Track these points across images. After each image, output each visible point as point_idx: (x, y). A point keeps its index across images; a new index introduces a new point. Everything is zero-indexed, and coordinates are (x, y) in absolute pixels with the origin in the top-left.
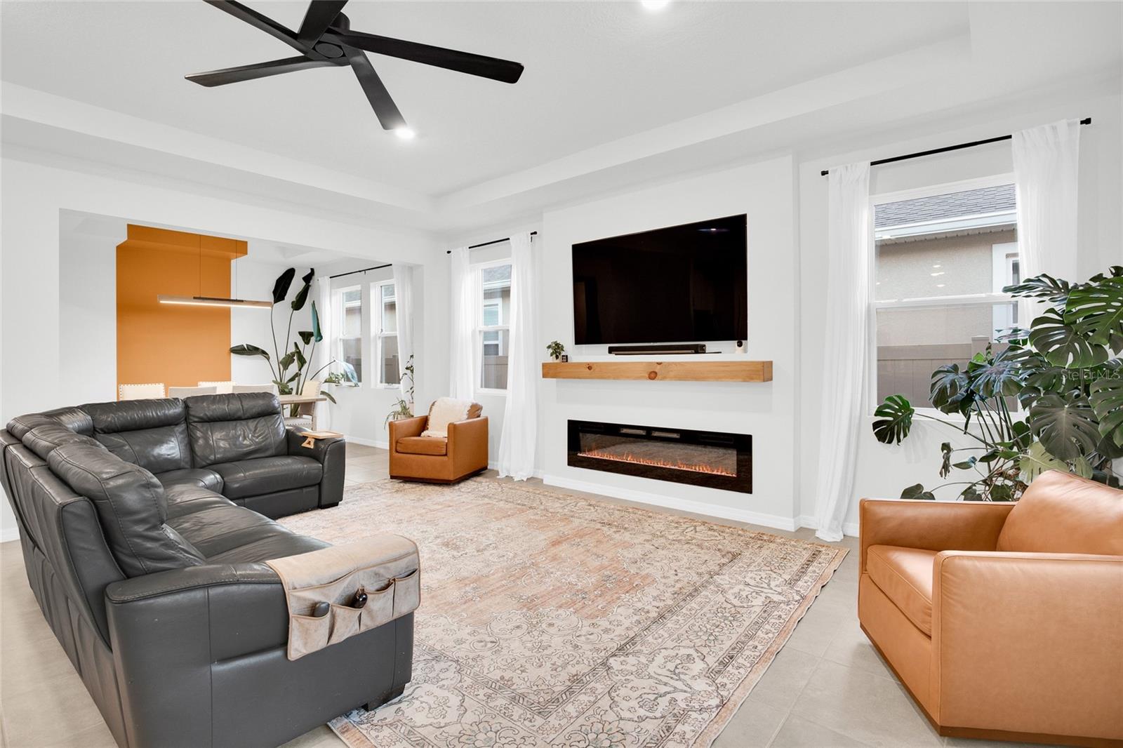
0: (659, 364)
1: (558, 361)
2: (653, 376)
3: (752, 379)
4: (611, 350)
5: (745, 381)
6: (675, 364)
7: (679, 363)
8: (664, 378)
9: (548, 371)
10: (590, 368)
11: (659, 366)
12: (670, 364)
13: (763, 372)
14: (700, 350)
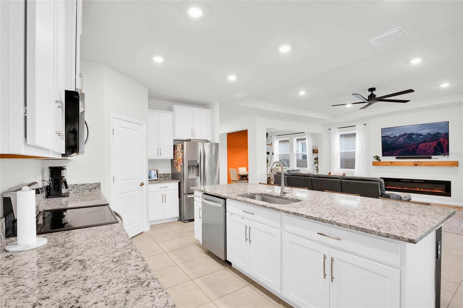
0: (418, 162)
1: (377, 161)
2: (416, 165)
3: (453, 166)
4: (397, 158)
5: (450, 166)
6: (424, 162)
7: (426, 162)
8: (420, 166)
9: (374, 164)
10: (391, 163)
11: (418, 163)
12: (422, 162)
13: (455, 164)
14: (430, 158)
